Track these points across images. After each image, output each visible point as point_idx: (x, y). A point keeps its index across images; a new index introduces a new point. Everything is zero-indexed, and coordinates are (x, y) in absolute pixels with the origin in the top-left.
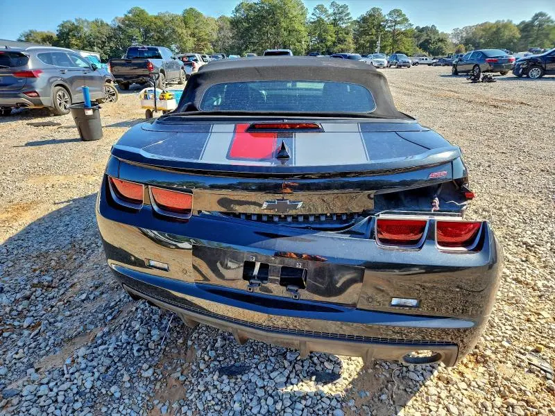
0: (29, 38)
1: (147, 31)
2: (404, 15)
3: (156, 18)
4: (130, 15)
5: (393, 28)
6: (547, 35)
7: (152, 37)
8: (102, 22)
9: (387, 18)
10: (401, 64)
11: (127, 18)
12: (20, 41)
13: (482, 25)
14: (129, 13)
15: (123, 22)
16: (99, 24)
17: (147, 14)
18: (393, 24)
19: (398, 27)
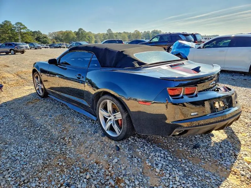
2: (24, 25)
5: (20, 31)
6: (85, 37)
9: (15, 26)
10: (37, 47)
13: (60, 32)
18: (19, 29)
19: (22, 31)
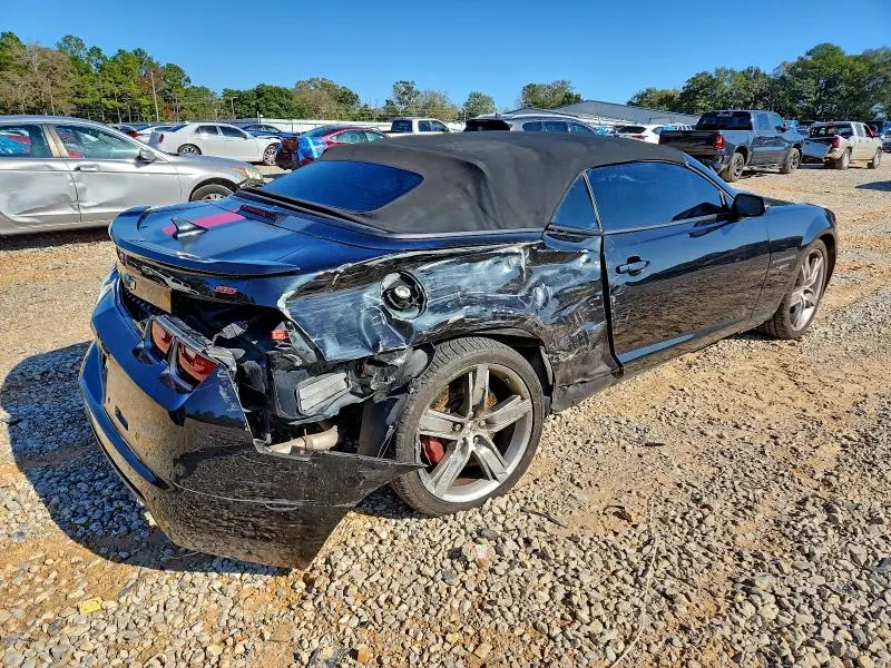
0: (643, 101)
1: (831, 82)
3: (856, 59)
4: (810, 58)
7: (837, 92)
8: (757, 71)
11: (802, 62)
12: (630, 103)
14: (809, 54)
15: (792, 70)
16: (752, 74)
17: (843, 54)
